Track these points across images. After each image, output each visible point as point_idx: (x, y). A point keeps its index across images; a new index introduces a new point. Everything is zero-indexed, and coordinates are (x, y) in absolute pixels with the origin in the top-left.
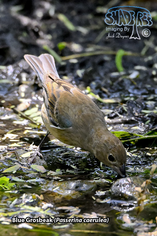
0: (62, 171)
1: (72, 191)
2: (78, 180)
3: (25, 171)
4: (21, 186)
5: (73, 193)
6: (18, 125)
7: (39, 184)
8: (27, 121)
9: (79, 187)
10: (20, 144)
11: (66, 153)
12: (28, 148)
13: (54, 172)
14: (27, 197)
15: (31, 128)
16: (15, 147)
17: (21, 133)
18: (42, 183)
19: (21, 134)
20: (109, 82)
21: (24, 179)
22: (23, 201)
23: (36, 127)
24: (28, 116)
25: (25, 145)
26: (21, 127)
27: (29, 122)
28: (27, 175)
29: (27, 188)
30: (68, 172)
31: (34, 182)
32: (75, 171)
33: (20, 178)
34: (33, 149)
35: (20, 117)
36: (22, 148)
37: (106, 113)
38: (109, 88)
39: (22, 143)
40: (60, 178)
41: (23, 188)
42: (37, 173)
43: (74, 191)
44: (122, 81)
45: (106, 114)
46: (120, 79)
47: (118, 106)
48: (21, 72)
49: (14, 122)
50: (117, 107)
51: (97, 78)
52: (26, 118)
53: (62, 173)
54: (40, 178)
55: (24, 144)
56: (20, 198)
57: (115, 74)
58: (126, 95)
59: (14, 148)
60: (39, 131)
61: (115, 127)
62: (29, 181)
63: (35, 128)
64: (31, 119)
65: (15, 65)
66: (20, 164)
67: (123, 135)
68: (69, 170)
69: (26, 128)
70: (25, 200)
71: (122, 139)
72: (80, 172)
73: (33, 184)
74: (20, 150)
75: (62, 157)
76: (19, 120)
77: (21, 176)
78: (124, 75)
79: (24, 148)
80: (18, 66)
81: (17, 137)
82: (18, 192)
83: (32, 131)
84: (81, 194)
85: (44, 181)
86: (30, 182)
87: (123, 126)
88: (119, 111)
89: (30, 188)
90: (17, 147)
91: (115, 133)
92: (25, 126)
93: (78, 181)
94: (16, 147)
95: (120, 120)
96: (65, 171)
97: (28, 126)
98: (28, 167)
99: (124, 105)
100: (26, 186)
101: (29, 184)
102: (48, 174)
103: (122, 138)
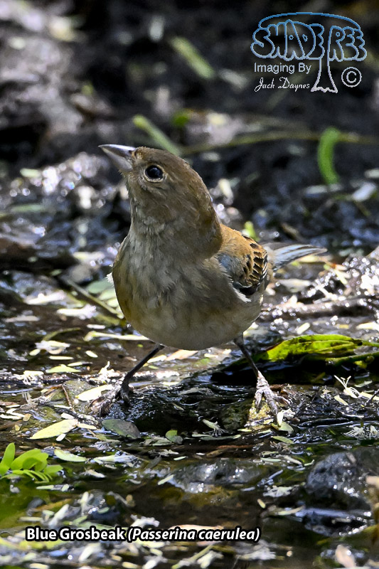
0: (183, 436)
1: (207, 486)
2: (222, 459)
3: (88, 434)
4: (78, 473)
5: (210, 491)
6: (70, 318)
7: (123, 469)
8: (93, 308)
9: (225, 475)
10: (75, 367)
11: (193, 390)
12: (96, 376)
13: (162, 438)
14: (91, 502)
15: (102, 327)
16: (63, 375)
17: (77, 338)
18: (131, 465)
19: (78, 341)
20: (302, 209)
21: (86, 455)
22: (83, 510)
23: (116, 322)
24: (95, 295)
25: (88, 368)
26: (79, 323)
27: (97, 310)
28: (91, 446)
29: (92, 478)
30: (197, 438)
31: (110, 463)
32: (214, 436)
33: (76, 454)
34: (109, 380)
35: (75, 300)
36: (81, 378)
37: (293, 288)
38: (300, 226)
39: (80, 363)
40: (177, 453)
41: (81, 479)
42: (117, 441)
43: (212, 486)
44: (335, 208)
45: (293, 291)
46: (329, 203)
47: (322, 270)
48: (78, 186)
49: (61, 311)
50: (321, 273)
51: (272, 199)
52: (90, 300)
53: (182, 440)
54: (125, 453)
55: (84, 368)
56: (75, 503)
57: (316, 190)
58: (345, 243)
59: (61, 378)
60: (123, 334)
61: (316, 323)
62: (98, 460)
63: (113, 327)
64: (102, 304)
65: (62, 167)
66: (76, 417)
67: (337, 344)
68: (199, 433)
69: (90, 326)
70: (87, 508)
71: (334, 354)
72: (228, 437)
73: (110, 469)
74: (75, 381)
75: (181, 401)
76: (74, 305)
77: (78, 449)
78: (339, 192)
79: (86, 376)
80: (70, 169)
81: (67, 349)
82: (70, 488)
83: (106, 333)
84: (230, 492)
85: (135, 460)
86: (100, 462)
87: (337, 322)
88: (326, 284)
89: (101, 479)
90: (68, 374)
91: (315, 338)
92: (88, 321)
93: (223, 461)
94: (64, 373)
95: (328, 306)
96: (190, 435)
97: (95, 321)
98: (94, 425)
99: (339, 267)
100: (91, 472)
101: (98, 468)
102: (147, 442)
103: (334, 350)
